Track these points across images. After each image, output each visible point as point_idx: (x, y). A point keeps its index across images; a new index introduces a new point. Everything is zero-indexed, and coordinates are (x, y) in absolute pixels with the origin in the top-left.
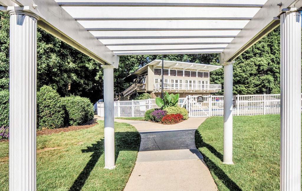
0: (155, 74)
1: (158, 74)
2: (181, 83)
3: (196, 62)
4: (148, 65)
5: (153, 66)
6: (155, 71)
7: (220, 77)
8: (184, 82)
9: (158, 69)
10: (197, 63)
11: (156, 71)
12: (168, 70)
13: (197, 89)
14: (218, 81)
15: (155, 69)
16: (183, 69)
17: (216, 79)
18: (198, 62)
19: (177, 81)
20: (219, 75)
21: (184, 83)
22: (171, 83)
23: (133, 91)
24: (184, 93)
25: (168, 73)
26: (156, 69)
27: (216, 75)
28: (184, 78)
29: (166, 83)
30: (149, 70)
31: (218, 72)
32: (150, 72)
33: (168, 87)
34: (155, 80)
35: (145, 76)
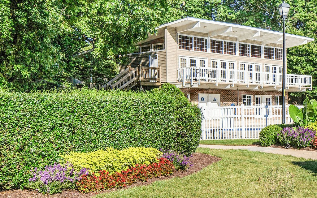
0: (180, 47)
1: (186, 48)
2: (231, 68)
3: (247, 22)
4: (166, 28)
5: (176, 29)
6: (180, 40)
7: (304, 60)
8: (238, 66)
9: (186, 37)
10: (249, 25)
11: (183, 41)
12: (206, 40)
13: (263, 83)
14: (300, 67)
15: (180, 36)
16: (236, 39)
17: (297, 63)
18: (252, 24)
19: (223, 65)
20: (302, 56)
21: (237, 70)
22: (212, 69)
23: (133, 83)
24: (237, 90)
25: (206, 47)
26: (183, 37)
27: (296, 55)
28: (237, 58)
29: (203, 68)
30: (169, 38)
31: (300, 50)
32: (170, 42)
33: (206, 77)
34: (180, 60)
35: (152, 50)
